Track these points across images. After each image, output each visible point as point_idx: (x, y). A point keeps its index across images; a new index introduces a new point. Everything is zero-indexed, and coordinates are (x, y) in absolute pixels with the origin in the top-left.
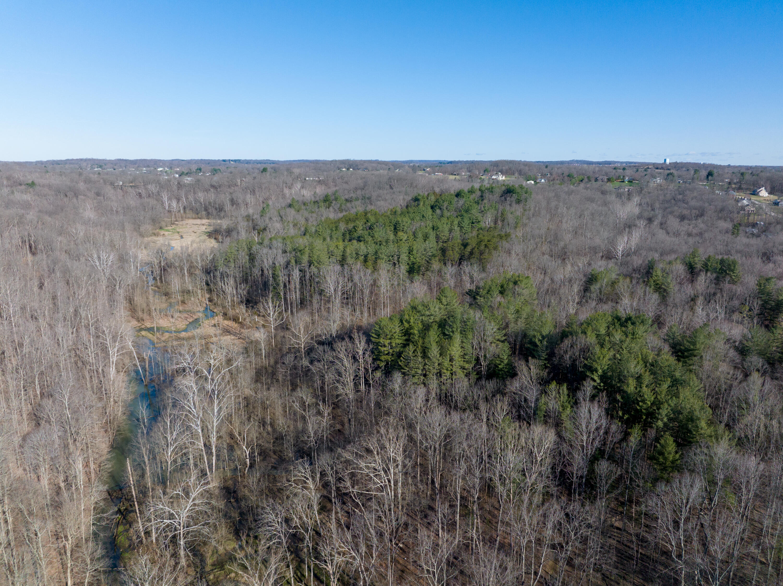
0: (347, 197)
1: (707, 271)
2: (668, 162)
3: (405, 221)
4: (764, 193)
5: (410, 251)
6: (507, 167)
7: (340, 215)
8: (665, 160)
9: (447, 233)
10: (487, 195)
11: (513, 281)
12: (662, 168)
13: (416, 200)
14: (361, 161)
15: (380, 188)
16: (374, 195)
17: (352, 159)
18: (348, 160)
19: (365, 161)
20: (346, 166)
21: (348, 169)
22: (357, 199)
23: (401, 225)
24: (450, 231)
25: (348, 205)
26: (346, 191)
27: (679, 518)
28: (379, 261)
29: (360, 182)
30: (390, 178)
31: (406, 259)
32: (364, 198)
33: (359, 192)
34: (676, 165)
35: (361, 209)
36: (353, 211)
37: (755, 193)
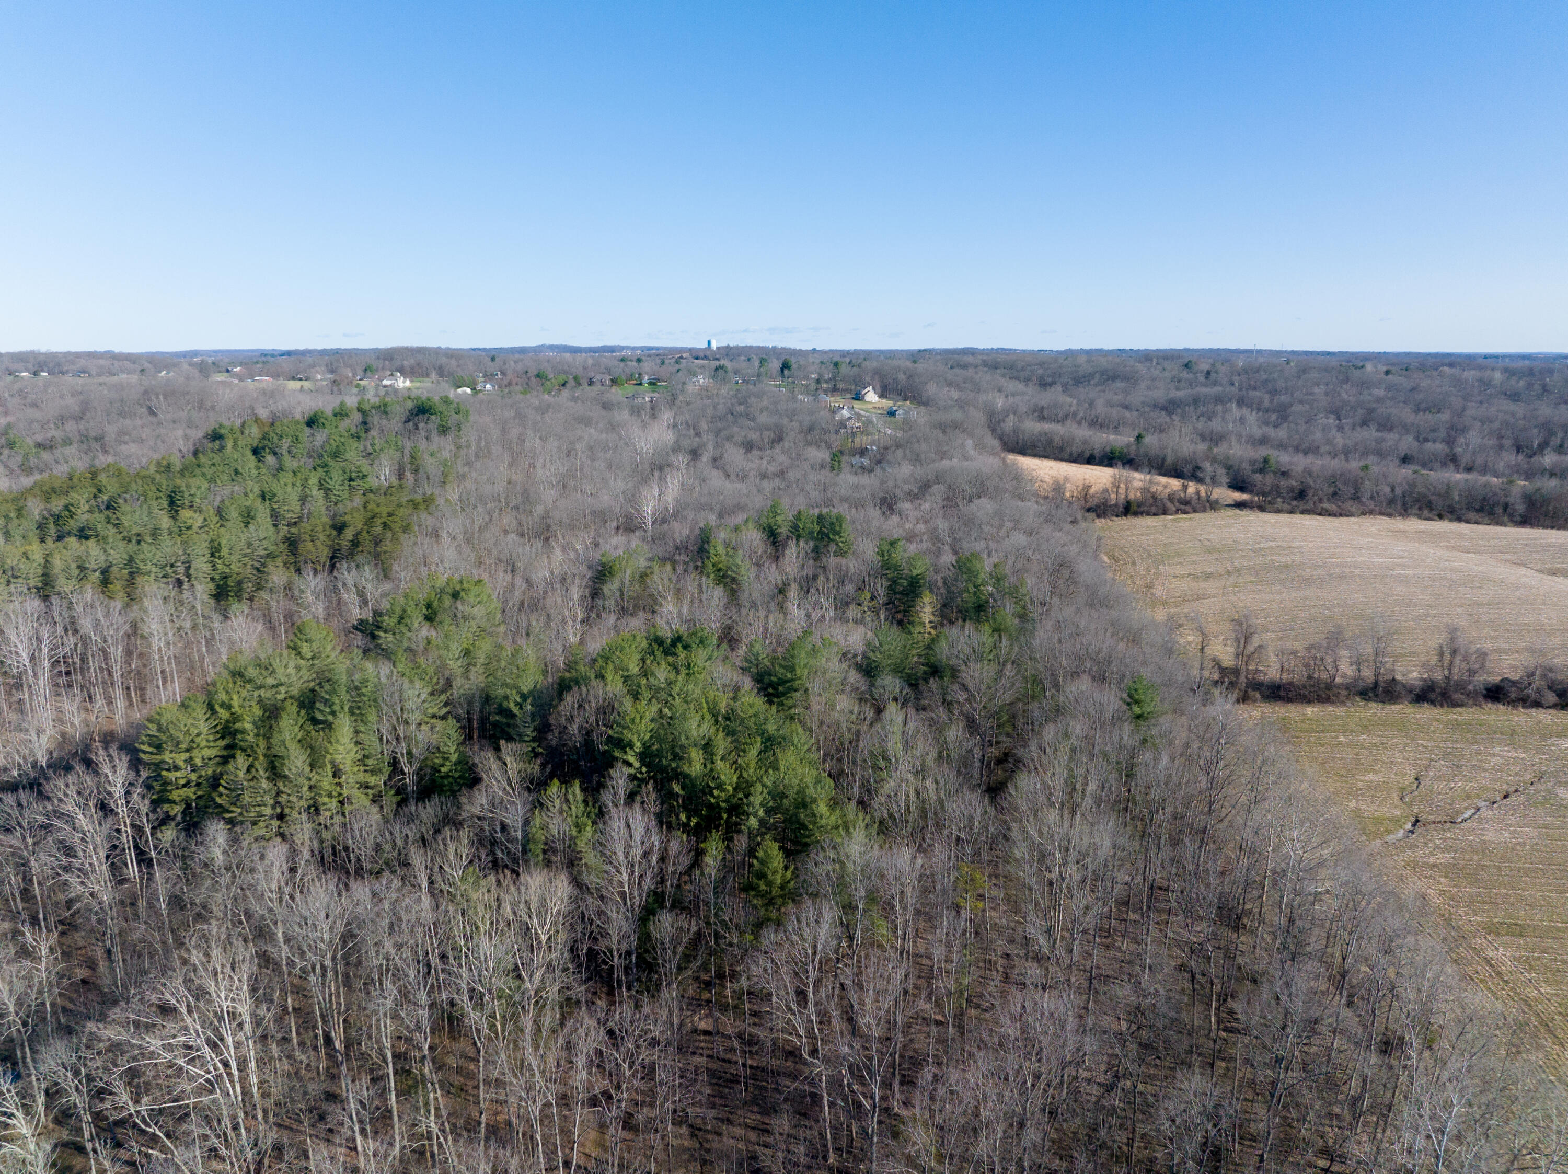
0: (39, 438)
1: (798, 537)
2: (714, 345)
3: (196, 486)
4: (871, 396)
5: (215, 550)
6: (412, 361)
7: (27, 482)
8: (709, 342)
9: (295, 505)
10: (375, 419)
11: (450, 591)
12: (705, 357)
13: (216, 436)
14: (69, 353)
15: (122, 414)
16: (111, 431)
17: (43, 349)
18: (32, 352)
19: (78, 355)
20: (30, 366)
21: (35, 374)
22: (67, 442)
23: (186, 495)
24: (303, 499)
25: (45, 455)
26: (36, 426)
27: (805, 985)
28: (139, 580)
29: (72, 403)
30: (146, 392)
31: (207, 568)
32: (84, 438)
33: (71, 426)
34: (729, 352)
35: (80, 464)
36: (61, 470)
37: (858, 397)
